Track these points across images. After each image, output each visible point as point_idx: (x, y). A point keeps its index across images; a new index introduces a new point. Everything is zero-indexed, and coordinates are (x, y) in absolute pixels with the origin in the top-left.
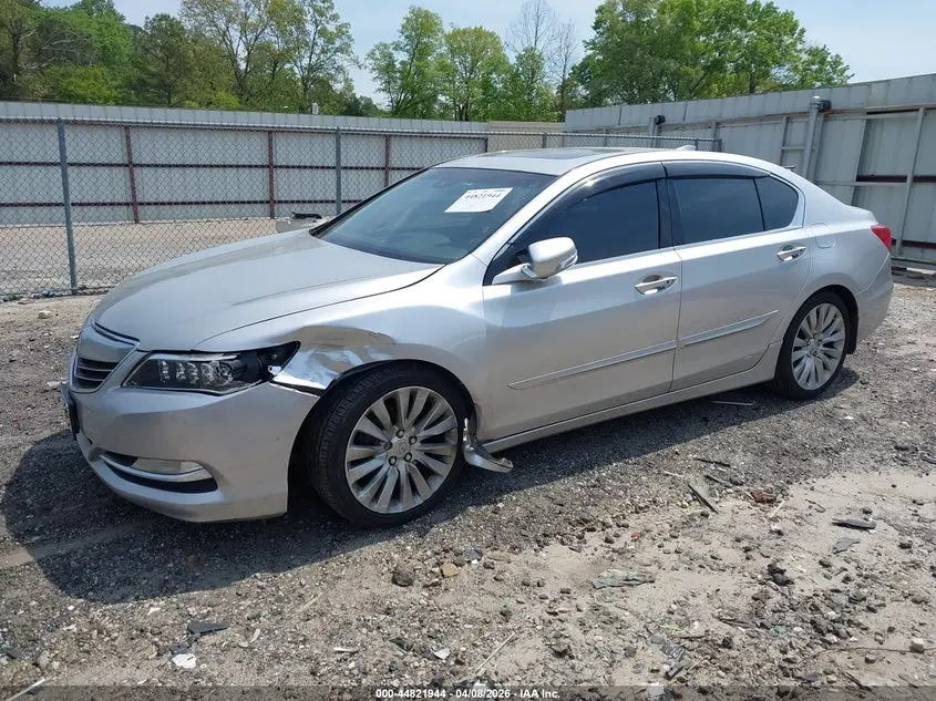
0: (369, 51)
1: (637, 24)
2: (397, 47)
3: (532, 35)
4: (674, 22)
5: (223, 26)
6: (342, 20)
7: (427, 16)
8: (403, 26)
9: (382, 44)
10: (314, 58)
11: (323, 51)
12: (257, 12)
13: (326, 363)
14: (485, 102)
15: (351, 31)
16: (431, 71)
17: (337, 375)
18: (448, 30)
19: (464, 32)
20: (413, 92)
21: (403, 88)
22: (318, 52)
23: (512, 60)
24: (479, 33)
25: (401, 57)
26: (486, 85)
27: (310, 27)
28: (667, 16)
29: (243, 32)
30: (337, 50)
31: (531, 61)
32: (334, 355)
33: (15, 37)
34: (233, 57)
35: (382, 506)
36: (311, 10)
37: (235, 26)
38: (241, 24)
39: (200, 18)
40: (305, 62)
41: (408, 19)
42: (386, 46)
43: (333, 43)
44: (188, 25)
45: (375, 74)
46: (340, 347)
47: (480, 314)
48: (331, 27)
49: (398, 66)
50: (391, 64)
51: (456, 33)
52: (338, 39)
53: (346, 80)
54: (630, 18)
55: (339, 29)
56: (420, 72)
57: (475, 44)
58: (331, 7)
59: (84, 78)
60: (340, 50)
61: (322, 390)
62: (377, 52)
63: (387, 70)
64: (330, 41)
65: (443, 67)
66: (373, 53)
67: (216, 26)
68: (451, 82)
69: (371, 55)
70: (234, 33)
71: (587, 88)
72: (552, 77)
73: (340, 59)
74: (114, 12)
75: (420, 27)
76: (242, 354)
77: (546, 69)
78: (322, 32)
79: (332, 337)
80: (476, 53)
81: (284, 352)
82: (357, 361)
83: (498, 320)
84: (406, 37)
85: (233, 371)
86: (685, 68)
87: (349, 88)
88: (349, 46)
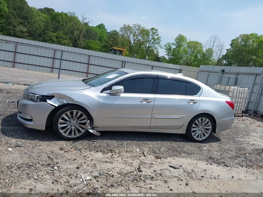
0: (165, 44)
1: (245, 45)
2: (173, 44)
3: (212, 45)
4: (257, 45)
5: (129, 34)
6: (159, 36)
7: (183, 37)
8: (176, 39)
9: (169, 43)
10: (150, 44)
11: (153, 43)
12: (138, 32)
13: (59, 101)
14: (194, 61)
15: (161, 39)
16: (181, 51)
17: (61, 104)
18: (188, 41)
19: (192, 42)
20: (175, 56)
21: (172, 55)
22: (151, 43)
23: (204, 51)
24: (196, 43)
25: (173, 47)
26: (196, 57)
27: (150, 37)
28: (254, 44)
29: (134, 36)
30: (156, 43)
31: (210, 52)
32: (61, 100)
33: (80, 32)
34: (130, 42)
35: (66, 135)
36: (152, 33)
37: (132, 35)
38: (133, 34)
39: (124, 32)
40: (147, 45)
41: (177, 37)
42: (170, 44)
43: (156, 41)
44: (120, 33)
45: (165, 50)
46: (63, 99)
47: (97, 98)
48: (156, 37)
49: (172, 49)
50: (170, 48)
51: (190, 42)
52: (157, 41)
53: (158, 51)
54: (243, 43)
55: (158, 38)
56: (178, 52)
57: (195, 45)
58: (157, 32)
59: (93, 43)
60: (157, 43)
61: (56, 107)
62: (167, 45)
63: (169, 49)
64: (155, 41)
65: (184, 51)
66: (166, 45)
67: (127, 34)
68: (187, 55)
69: (165, 46)
70: (131, 36)
71: (226, 61)
72: (215, 57)
73: (156, 46)
74: (105, 28)
75: (180, 39)
76: (42, 96)
77: (214, 55)
78: (153, 38)
79: (61, 96)
80: (195, 48)
81: (51, 97)
82: (65, 102)
83: (101, 101)
84: (176, 42)
85: (40, 99)
86: (258, 59)
87: (158, 53)
88: (159, 42)
